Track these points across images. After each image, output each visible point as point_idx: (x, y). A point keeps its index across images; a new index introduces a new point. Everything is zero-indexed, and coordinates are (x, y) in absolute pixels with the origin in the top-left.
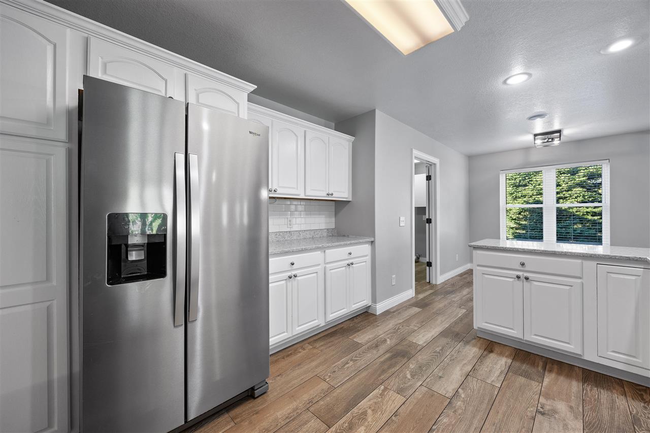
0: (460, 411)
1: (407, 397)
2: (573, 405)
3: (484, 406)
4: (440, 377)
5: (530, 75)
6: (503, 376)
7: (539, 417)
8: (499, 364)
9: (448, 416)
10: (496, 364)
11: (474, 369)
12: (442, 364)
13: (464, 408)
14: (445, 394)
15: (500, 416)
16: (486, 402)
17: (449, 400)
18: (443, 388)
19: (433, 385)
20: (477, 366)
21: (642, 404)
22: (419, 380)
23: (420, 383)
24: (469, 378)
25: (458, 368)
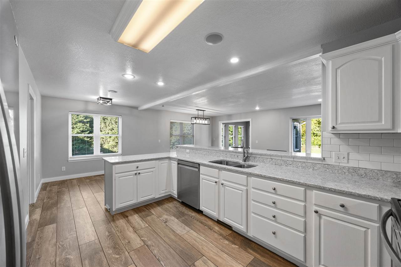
0: (153, 244)
1: (132, 263)
2: (166, 214)
3: (155, 235)
4: (129, 242)
5: (134, 77)
6: (144, 221)
7: (167, 224)
8: (136, 219)
9: (154, 250)
10: (136, 220)
11: (134, 228)
12: (120, 237)
13: (152, 242)
14: (141, 245)
15: (162, 233)
16: (153, 233)
17: (145, 245)
18: (137, 244)
19: (132, 248)
20: (132, 226)
21: (172, 203)
22: (124, 252)
23: (127, 253)
24: (137, 232)
25: (128, 233)
